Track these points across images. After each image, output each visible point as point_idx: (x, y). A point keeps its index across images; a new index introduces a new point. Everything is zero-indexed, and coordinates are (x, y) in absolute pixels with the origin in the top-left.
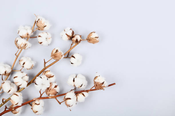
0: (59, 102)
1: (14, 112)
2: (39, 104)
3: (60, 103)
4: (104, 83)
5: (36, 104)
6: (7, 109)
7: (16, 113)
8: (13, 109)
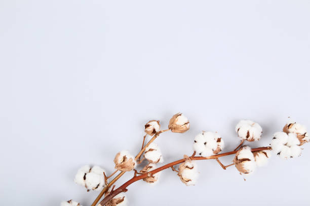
0: (222, 165)
1: (149, 179)
2: (193, 167)
3: (224, 168)
4: (306, 135)
5: (187, 167)
6: (137, 175)
7: (152, 182)
8: (149, 175)
